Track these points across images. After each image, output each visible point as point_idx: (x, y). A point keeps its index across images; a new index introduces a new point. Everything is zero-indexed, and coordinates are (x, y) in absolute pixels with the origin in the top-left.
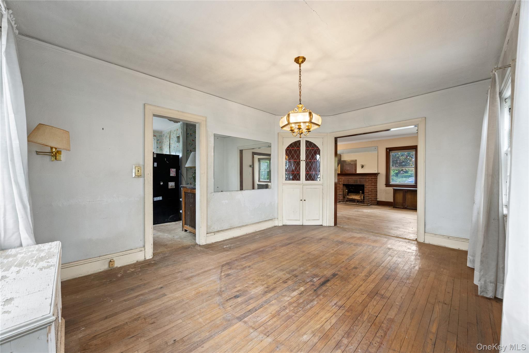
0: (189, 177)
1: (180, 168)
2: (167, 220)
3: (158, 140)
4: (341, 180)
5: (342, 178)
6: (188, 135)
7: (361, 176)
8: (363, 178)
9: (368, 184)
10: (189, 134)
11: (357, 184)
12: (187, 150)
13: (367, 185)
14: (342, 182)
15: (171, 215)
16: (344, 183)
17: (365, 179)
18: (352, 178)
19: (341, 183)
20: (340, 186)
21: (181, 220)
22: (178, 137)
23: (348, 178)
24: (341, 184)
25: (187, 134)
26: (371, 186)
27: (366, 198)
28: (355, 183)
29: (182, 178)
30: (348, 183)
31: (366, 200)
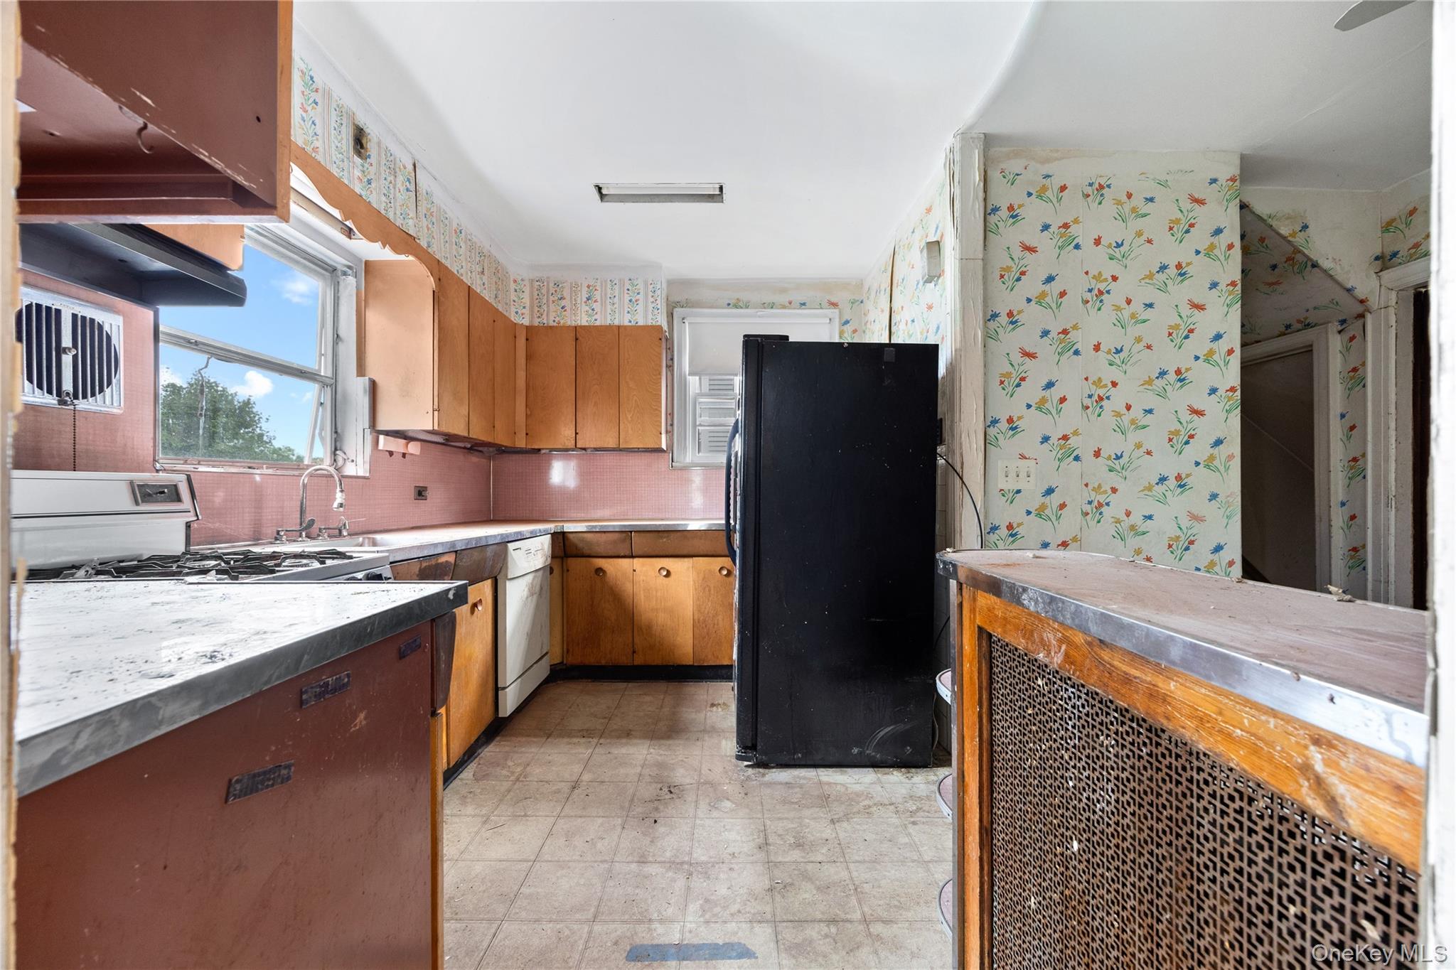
0: (1001, 487)
1: (946, 435)
2: (860, 753)
3: (847, 322)
6: (993, 219)
10: (1004, 213)
12: (985, 313)
15: (881, 726)
21: (946, 762)
22: (934, 248)
25: (989, 211)
29: (958, 492)
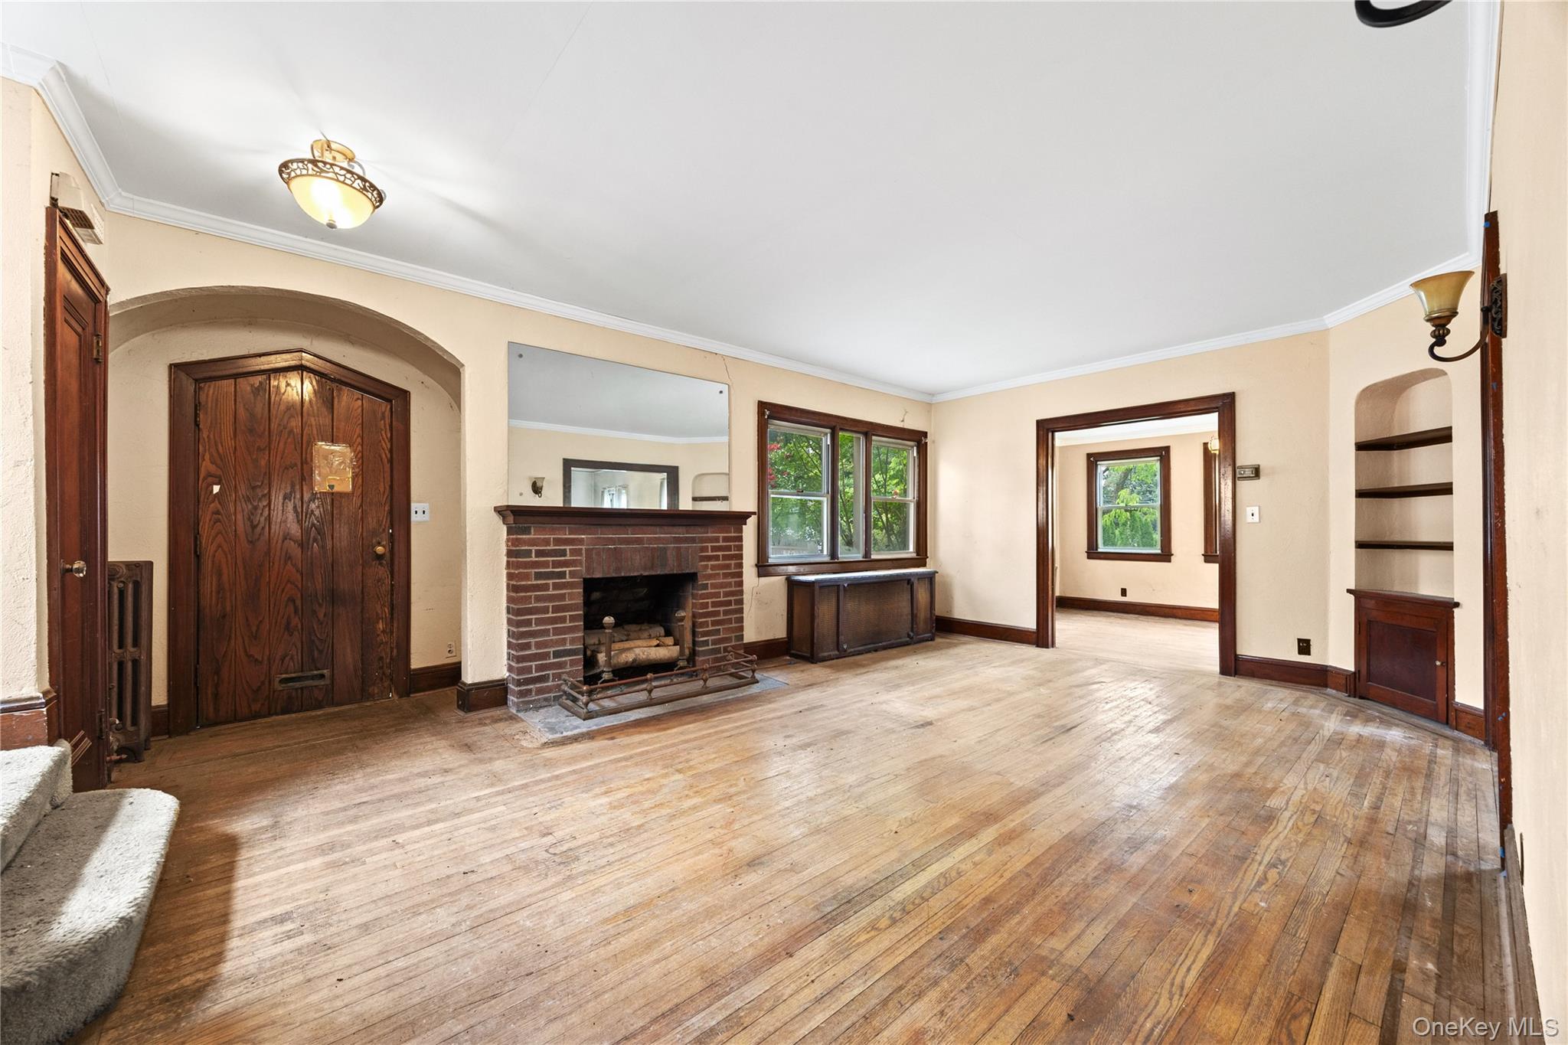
4: (574, 552)
5: (581, 541)
7: (681, 529)
8: (693, 540)
9: (713, 567)
11: (666, 571)
13: (709, 571)
14: (579, 563)
16: (588, 569)
17: (703, 540)
18: (639, 541)
19: (573, 574)
20: (562, 597)
23: (612, 541)
24: (568, 579)
26: (726, 576)
27: (706, 643)
28: (652, 567)
30: (618, 569)
31: (705, 653)
